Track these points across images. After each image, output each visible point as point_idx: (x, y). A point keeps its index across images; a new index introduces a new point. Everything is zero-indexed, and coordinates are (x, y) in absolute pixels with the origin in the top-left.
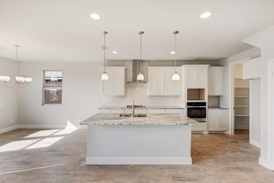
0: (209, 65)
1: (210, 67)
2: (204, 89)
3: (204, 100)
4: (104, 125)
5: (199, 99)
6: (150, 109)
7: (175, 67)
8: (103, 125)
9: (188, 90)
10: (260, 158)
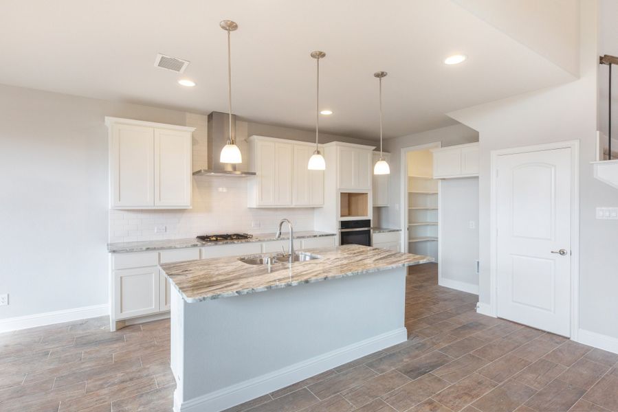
0: (374, 148)
1: (375, 152)
2: (367, 194)
3: (367, 215)
4: (266, 290)
5: (349, 215)
6: (268, 241)
7: (315, 145)
8: (265, 292)
9: (342, 194)
10: (478, 304)
